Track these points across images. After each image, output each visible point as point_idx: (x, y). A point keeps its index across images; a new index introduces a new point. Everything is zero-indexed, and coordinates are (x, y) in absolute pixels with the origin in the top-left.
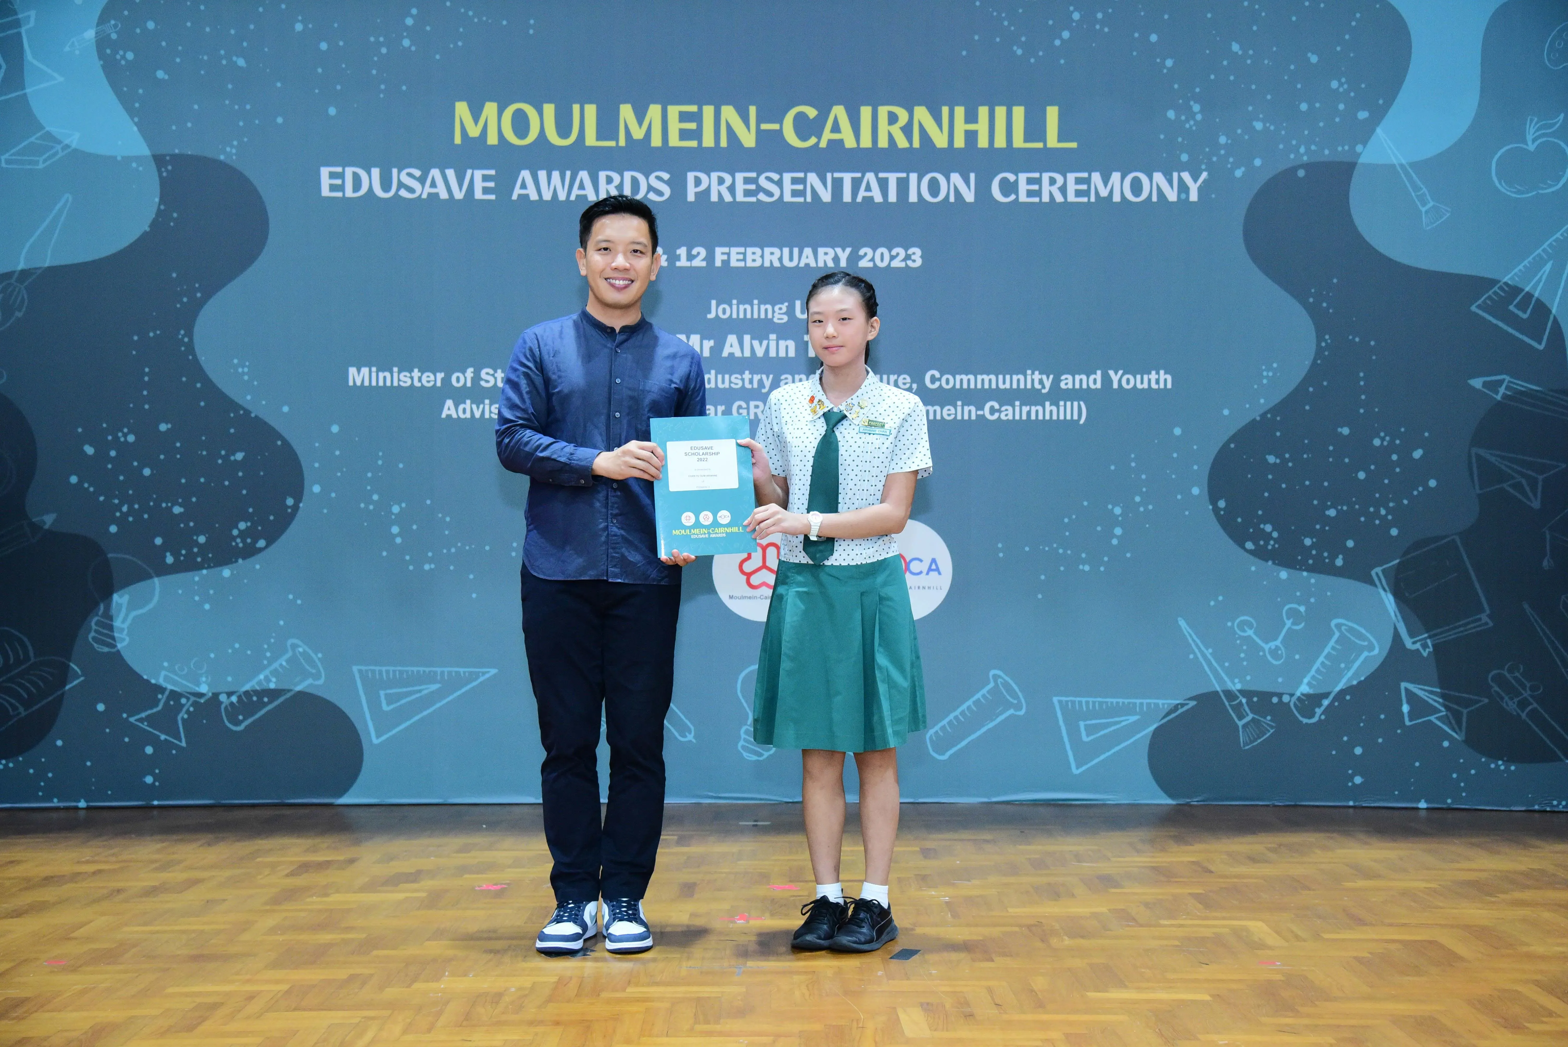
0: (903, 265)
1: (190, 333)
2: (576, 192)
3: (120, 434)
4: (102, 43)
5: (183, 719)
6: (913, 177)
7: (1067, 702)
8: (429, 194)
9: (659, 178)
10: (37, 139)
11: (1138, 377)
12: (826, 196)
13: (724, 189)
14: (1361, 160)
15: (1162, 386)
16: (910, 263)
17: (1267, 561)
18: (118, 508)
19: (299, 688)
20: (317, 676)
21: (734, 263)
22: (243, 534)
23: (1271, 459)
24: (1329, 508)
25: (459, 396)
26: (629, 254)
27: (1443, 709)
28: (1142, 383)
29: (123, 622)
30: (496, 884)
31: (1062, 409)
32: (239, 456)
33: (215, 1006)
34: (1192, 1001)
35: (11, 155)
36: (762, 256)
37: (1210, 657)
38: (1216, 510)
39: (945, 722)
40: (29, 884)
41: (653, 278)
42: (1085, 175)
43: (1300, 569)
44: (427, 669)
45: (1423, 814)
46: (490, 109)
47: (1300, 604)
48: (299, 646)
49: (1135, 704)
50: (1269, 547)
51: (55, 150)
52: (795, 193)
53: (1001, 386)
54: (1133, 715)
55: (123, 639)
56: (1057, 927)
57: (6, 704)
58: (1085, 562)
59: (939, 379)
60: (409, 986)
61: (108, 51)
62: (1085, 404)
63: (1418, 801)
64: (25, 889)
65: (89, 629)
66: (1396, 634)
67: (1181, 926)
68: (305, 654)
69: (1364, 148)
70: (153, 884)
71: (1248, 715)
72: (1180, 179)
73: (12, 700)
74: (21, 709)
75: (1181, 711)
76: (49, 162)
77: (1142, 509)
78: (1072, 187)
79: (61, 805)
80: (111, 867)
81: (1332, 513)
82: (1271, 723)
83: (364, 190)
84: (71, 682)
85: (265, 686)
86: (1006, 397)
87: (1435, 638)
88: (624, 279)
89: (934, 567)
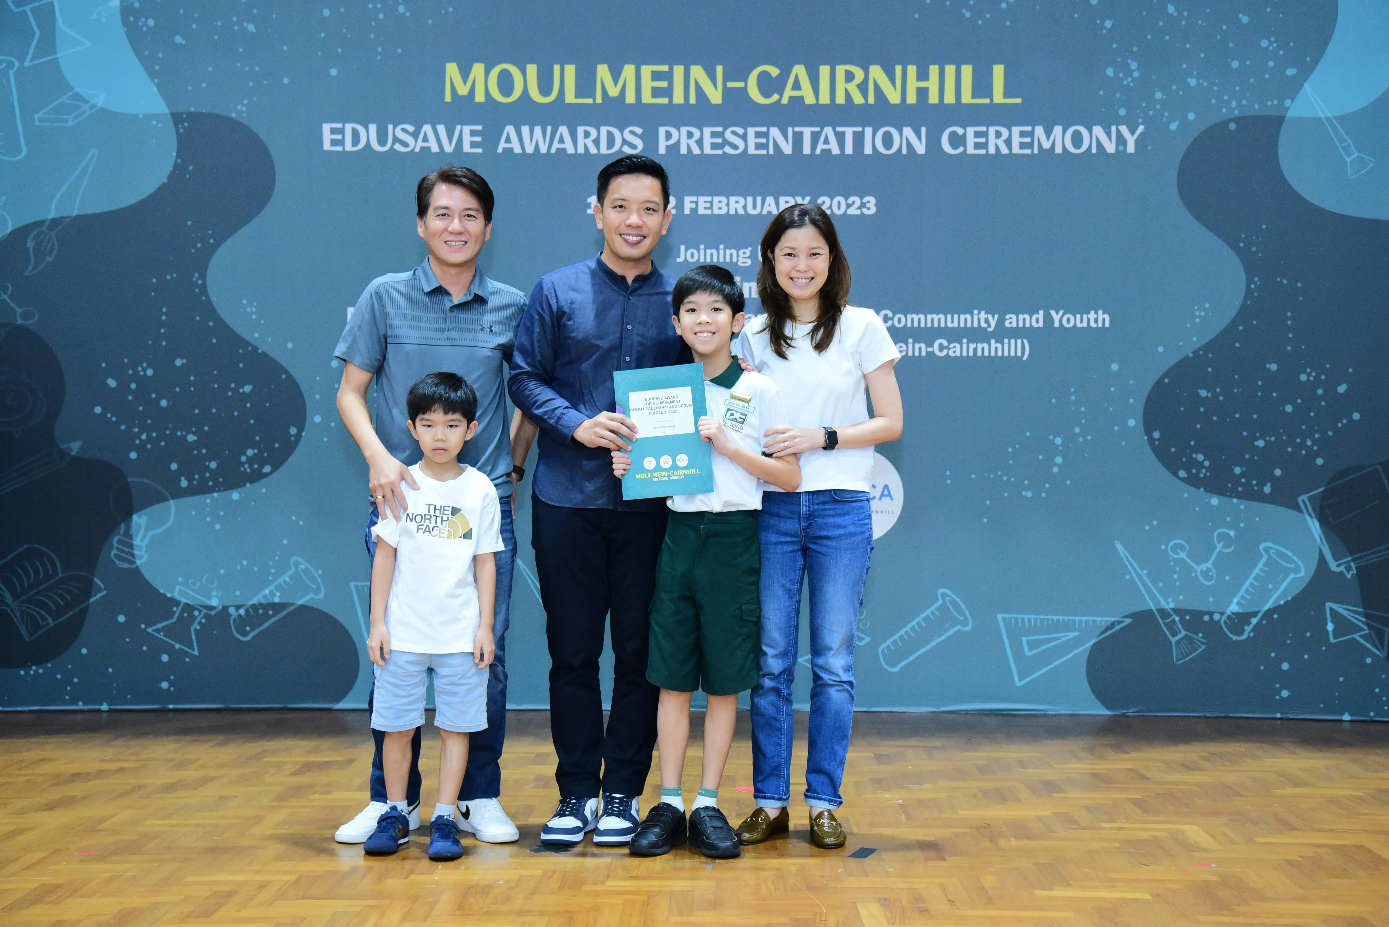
0: (858, 212)
1: (203, 276)
2: (556, 145)
3: (140, 369)
4: (126, 11)
5: (195, 630)
6: (868, 131)
7: (1010, 619)
8: (422, 148)
9: (633, 133)
10: (68, 99)
11: (1078, 316)
12: (787, 149)
13: (692, 143)
14: (1290, 114)
15: (1100, 325)
16: (865, 211)
17: (1199, 488)
18: (138, 436)
19: (301, 602)
20: (317, 592)
21: (701, 211)
22: (250, 460)
23: (1203, 393)
24: (1258, 439)
26: (642, 212)
27: (1365, 627)
28: (1082, 322)
29: (142, 541)
31: (1006, 346)
32: (247, 389)
33: (230, 894)
34: (1135, 900)
35: (45, 113)
36: (728, 205)
37: (1146, 579)
38: (1151, 440)
39: (896, 637)
40: (59, 780)
42: (1029, 128)
43: (1231, 496)
45: (1347, 726)
46: (478, 69)
47: (1230, 529)
48: (301, 564)
49: (1074, 621)
50: (1201, 475)
51: (83, 109)
52: (758, 146)
53: (950, 325)
54: (1073, 631)
55: (142, 557)
56: (1005, 829)
57: (36, 615)
58: (1027, 488)
59: (892, 319)
60: (406, 878)
61: (132, 19)
62: (1028, 341)
63: (1343, 714)
64: (56, 784)
65: (111, 547)
66: (1322, 558)
67: (1121, 829)
68: (306, 571)
69: (1292, 102)
70: (170, 781)
71: (1180, 632)
72: (1118, 132)
73: (41, 612)
74: (50, 620)
75: (1117, 628)
76: (79, 119)
77: (1081, 439)
78: (1016, 140)
79: (86, 707)
80: (132, 765)
81: (1261, 443)
82: (1203, 640)
83: (362, 144)
84: (95, 595)
85: (270, 600)
86: (954, 335)
87: (1359, 561)
88: (637, 236)
89: (886, 493)
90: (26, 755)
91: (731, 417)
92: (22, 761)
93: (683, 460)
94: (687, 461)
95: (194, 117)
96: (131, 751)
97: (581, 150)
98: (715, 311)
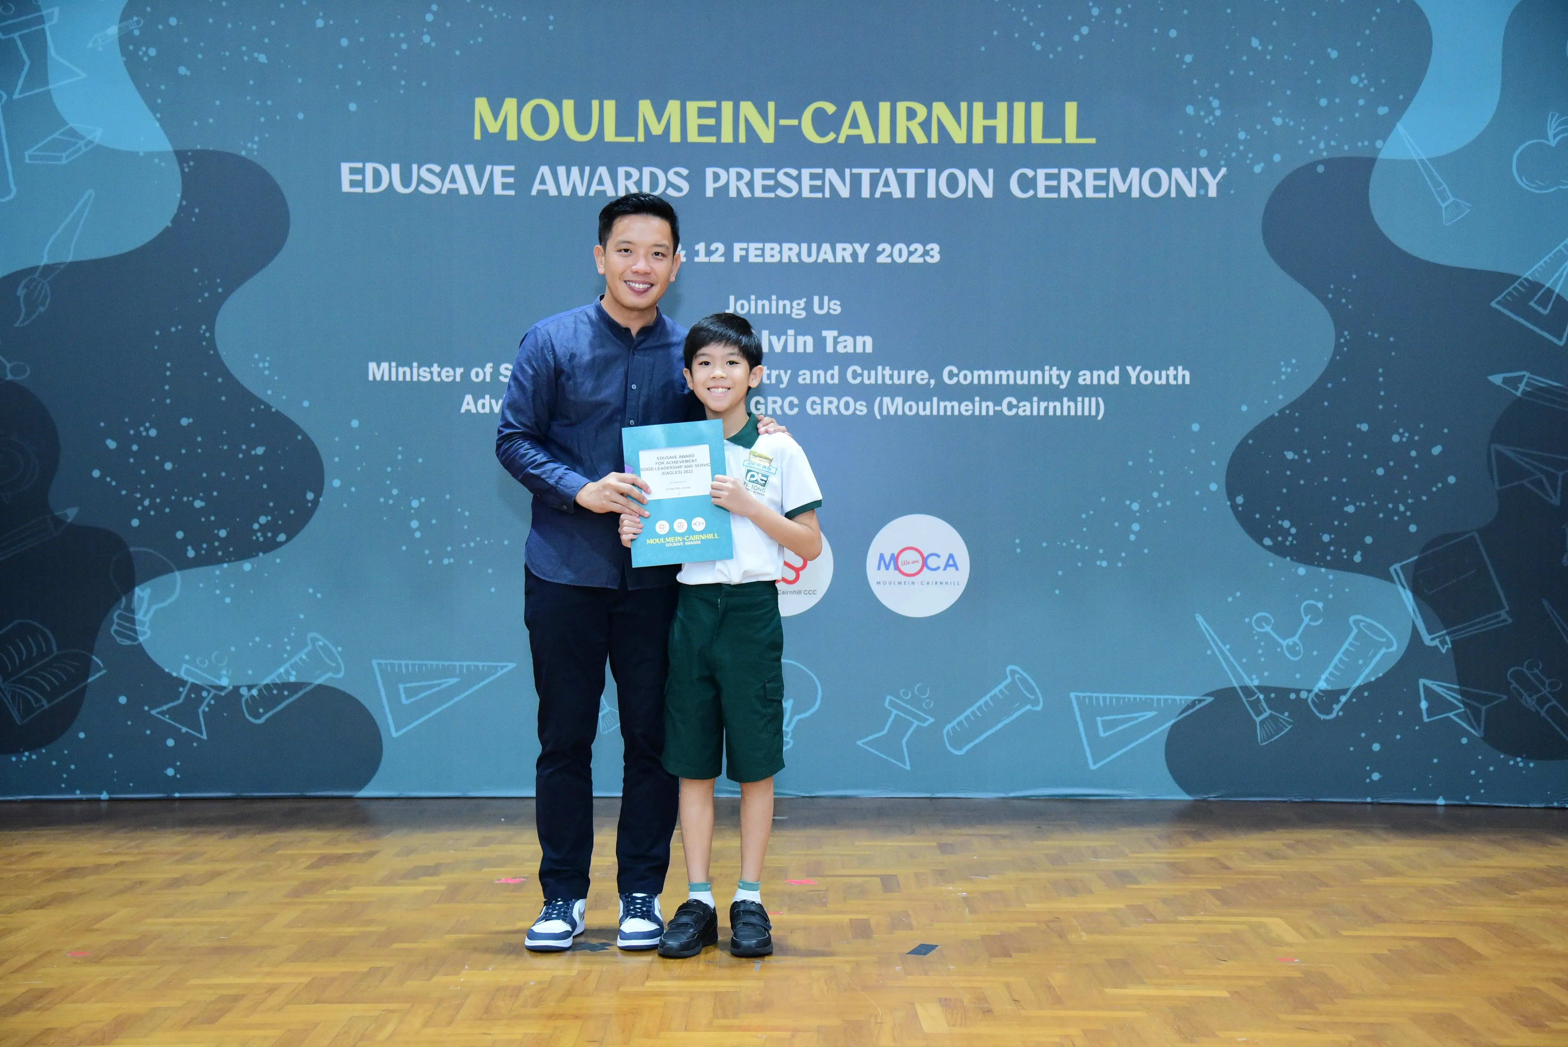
0: (921, 260)
1: (211, 329)
2: (595, 187)
3: (142, 429)
4: (125, 39)
5: (204, 712)
6: (932, 173)
7: (1084, 697)
8: (449, 190)
9: (677, 174)
10: (61, 135)
11: (1157, 373)
12: (844, 192)
13: (742, 185)
14: (1382, 155)
15: (1180, 382)
16: (928, 259)
17: (1285, 557)
18: (140, 501)
19: (319, 681)
20: (337, 670)
21: (752, 259)
22: (263, 528)
23: (1290, 455)
24: (1347, 504)
25: (478, 391)
26: (650, 257)
27: (1461, 706)
28: (1160, 379)
29: (144, 616)
30: (515, 878)
31: (1080, 405)
32: (260, 451)
33: (236, 999)
34: (1212, 998)
35: (35, 151)
36: (781, 252)
37: (1227, 653)
38: (1234, 506)
39: (961, 718)
40: (52, 876)
41: (673, 279)
42: (1104, 171)
43: (1319, 566)
44: (446, 663)
45: (1441, 810)
46: (510, 105)
47: (1318, 600)
48: (318, 640)
49: (1152, 700)
50: (1288, 543)
51: (78, 146)
52: (813, 189)
53: (1019, 382)
54: (1151, 710)
55: (145, 633)
56: (1075, 923)
57: (29, 696)
58: (1102, 558)
59: (957, 375)
60: (429, 979)
61: (131, 47)
62: (1103, 399)
63: (1437, 798)
64: (49, 880)
65: (112, 622)
66: (1415, 631)
67: (1199, 922)
68: (324, 648)
69: (1384, 143)
70: (176, 876)
71: (1265, 711)
72: (1199, 175)
73: (35, 693)
74: (44, 702)
75: (1198, 707)
76: (73, 158)
77: (1159, 505)
78: (1090, 183)
79: (84, 797)
80: (133, 859)
81: (1350, 509)
82: (1289, 720)
83: (384, 185)
84: (93, 675)
85: (285, 679)
86: (1024, 393)
87: (1454, 635)
88: (644, 283)
89: (951, 562)
90: (15, 849)
91: (752, 479)
92: (12, 855)
93: (699, 524)
94: (704, 525)
95: (201, 156)
96: (133, 844)
98: (731, 364)
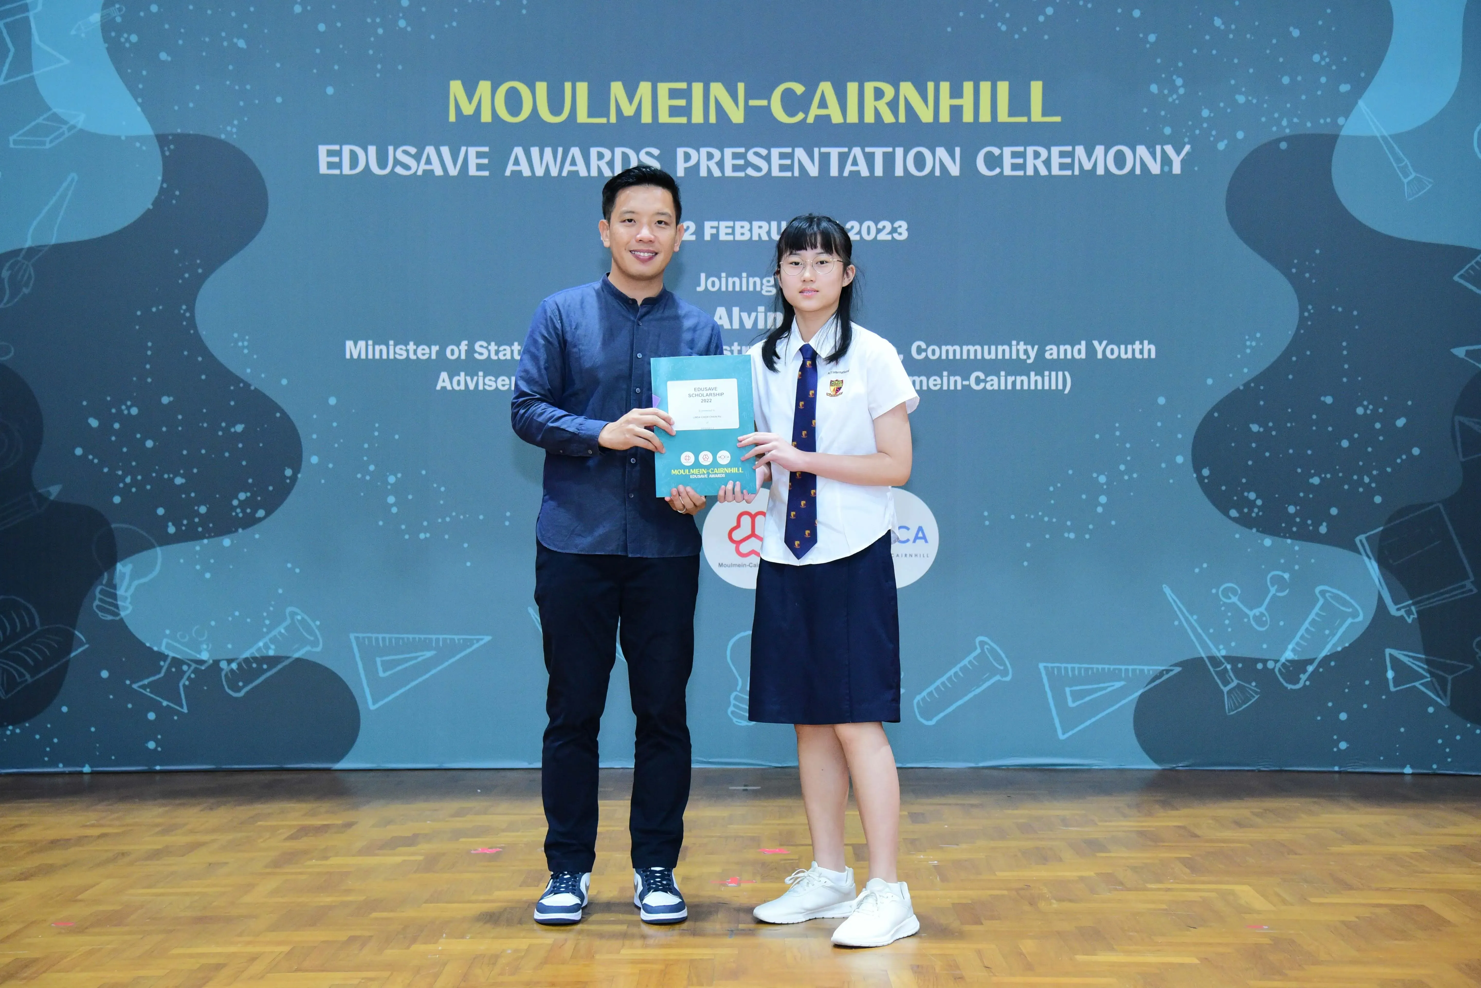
0: (889, 237)
1: (191, 309)
2: (567, 168)
3: (123, 407)
4: (107, 26)
5: (184, 685)
6: (899, 152)
7: (1053, 668)
8: (424, 171)
9: (648, 154)
10: (45, 120)
11: (1123, 347)
12: (813, 171)
13: (713, 165)
14: (1344, 133)
15: (1146, 356)
16: (896, 236)
17: (1251, 528)
18: (122, 479)
19: (297, 655)
20: (315, 644)
21: (722, 237)
22: (243, 504)
23: (1255, 428)
24: (1312, 476)
25: (454, 368)
26: (653, 225)
27: (1428, 675)
28: (1126, 353)
29: (126, 591)
30: (491, 848)
31: (1047, 379)
32: (239, 428)
33: (219, 967)
34: (1182, 965)
35: (19, 136)
36: (751, 230)
37: (1196, 625)
38: (1200, 478)
39: (931, 688)
40: (36, 847)
41: (677, 249)
42: (1069, 148)
43: (1285, 537)
44: (422, 636)
45: (1408, 779)
46: (484, 87)
47: (1284, 571)
48: (297, 614)
49: (1120, 670)
50: (1254, 515)
51: (61, 131)
52: (783, 168)
53: (987, 357)
54: (1119, 681)
55: (126, 608)
56: (1046, 891)
57: (14, 672)
58: (1070, 530)
59: (926, 350)
60: (407, 948)
61: (113, 34)
62: (1070, 374)
63: (1404, 767)
64: (33, 852)
65: (94, 597)
66: (1381, 602)
67: (1168, 890)
68: (303, 622)
69: (1346, 120)
70: (156, 847)
71: (1233, 681)
72: (1163, 152)
73: (19, 668)
74: (28, 676)
75: (1166, 677)
76: (57, 142)
77: (1126, 477)
78: (1056, 161)
79: (66, 770)
80: (115, 831)
81: (1316, 481)
82: (1256, 689)
83: (361, 167)
84: (76, 650)
85: (264, 653)
86: (991, 367)
87: (1419, 605)
88: (648, 251)
89: (920, 535)
95: (181, 140)
96: (116, 816)
97: (594, 173)
